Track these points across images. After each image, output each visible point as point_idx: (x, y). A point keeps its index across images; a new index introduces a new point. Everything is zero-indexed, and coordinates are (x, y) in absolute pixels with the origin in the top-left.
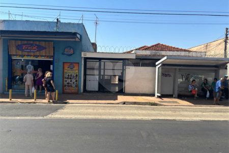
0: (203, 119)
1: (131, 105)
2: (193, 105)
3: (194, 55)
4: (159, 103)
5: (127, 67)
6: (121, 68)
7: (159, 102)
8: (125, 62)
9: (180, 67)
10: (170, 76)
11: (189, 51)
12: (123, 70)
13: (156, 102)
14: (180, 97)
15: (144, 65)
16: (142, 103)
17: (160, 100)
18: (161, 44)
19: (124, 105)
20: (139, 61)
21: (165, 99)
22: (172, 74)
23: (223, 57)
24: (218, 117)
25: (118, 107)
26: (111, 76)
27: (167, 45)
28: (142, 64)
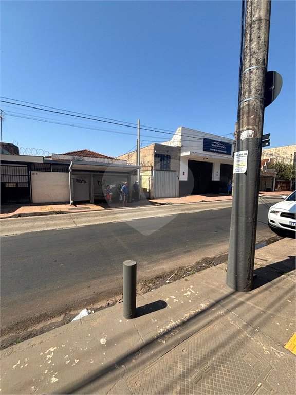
0: (86, 224)
1: (29, 217)
2: (103, 209)
3: (118, 163)
4: (68, 211)
5: (32, 172)
6: (27, 174)
7: (69, 209)
8: (32, 166)
9: (95, 173)
10: (85, 182)
11: (112, 159)
12: (29, 176)
13: (62, 210)
14: (97, 202)
15: (55, 170)
16: (45, 213)
17: (74, 207)
18: (88, 150)
19: (19, 218)
20: (49, 166)
21: (79, 206)
22: (87, 180)
23: (136, 165)
24: (104, 220)
25: (12, 220)
26: (17, 183)
27: (94, 152)
28: (53, 170)
